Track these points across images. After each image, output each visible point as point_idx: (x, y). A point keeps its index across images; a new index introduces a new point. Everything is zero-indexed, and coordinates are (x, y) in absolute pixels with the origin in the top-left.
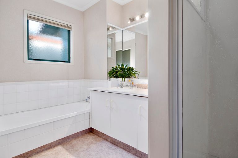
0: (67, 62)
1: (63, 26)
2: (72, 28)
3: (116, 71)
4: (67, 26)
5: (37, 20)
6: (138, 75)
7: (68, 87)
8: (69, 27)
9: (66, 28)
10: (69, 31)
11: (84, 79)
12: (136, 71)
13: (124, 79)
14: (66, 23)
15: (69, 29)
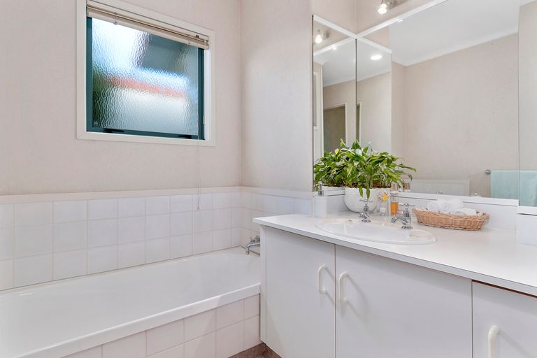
0: (195, 137)
1: (187, 37)
2: (211, 43)
3: (338, 164)
4: (197, 36)
5: (116, 17)
6: (410, 176)
7: (198, 208)
8: (202, 41)
9: (193, 43)
10: (201, 51)
11: (241, 185)
12: (401, 166)
13: (364, 190)
14: (193, 28)
15: (201, 46)
